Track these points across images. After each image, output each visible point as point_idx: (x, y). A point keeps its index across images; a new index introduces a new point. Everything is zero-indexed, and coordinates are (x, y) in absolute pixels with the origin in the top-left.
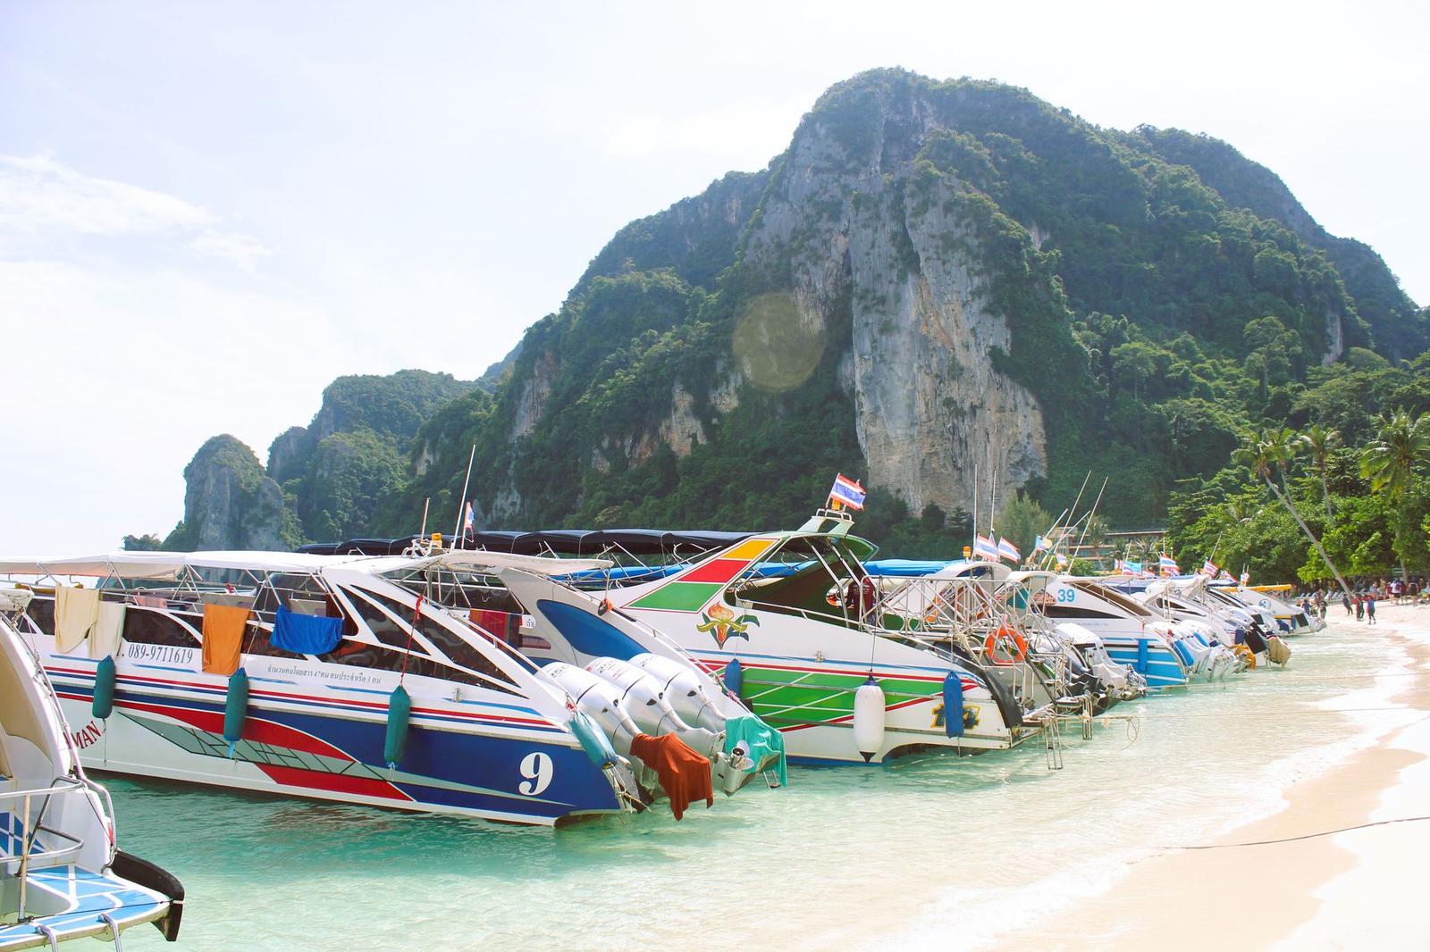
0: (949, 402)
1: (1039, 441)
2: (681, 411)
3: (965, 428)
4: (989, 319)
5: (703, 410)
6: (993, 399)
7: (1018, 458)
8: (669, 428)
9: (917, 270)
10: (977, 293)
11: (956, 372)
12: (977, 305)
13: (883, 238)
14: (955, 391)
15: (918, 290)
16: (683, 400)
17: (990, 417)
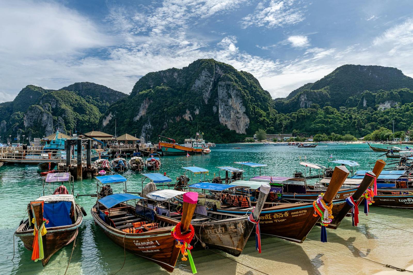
0: (237, 117)
1: (249, 122)
2: (188, 114)
3: (239, 120)
4: (243, 106)
5: (192, 113)
6: (243, 117)
7: (246, 125)
8: (185, 116)
9: (231, 97)
10: (241, 103)
11: (238, 113)
12: (241, 104)
13: (225, 92)
14: (238, 115)
15: (231, 101)
16: (188, 112)
17: (242, 119)
